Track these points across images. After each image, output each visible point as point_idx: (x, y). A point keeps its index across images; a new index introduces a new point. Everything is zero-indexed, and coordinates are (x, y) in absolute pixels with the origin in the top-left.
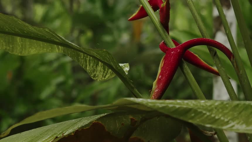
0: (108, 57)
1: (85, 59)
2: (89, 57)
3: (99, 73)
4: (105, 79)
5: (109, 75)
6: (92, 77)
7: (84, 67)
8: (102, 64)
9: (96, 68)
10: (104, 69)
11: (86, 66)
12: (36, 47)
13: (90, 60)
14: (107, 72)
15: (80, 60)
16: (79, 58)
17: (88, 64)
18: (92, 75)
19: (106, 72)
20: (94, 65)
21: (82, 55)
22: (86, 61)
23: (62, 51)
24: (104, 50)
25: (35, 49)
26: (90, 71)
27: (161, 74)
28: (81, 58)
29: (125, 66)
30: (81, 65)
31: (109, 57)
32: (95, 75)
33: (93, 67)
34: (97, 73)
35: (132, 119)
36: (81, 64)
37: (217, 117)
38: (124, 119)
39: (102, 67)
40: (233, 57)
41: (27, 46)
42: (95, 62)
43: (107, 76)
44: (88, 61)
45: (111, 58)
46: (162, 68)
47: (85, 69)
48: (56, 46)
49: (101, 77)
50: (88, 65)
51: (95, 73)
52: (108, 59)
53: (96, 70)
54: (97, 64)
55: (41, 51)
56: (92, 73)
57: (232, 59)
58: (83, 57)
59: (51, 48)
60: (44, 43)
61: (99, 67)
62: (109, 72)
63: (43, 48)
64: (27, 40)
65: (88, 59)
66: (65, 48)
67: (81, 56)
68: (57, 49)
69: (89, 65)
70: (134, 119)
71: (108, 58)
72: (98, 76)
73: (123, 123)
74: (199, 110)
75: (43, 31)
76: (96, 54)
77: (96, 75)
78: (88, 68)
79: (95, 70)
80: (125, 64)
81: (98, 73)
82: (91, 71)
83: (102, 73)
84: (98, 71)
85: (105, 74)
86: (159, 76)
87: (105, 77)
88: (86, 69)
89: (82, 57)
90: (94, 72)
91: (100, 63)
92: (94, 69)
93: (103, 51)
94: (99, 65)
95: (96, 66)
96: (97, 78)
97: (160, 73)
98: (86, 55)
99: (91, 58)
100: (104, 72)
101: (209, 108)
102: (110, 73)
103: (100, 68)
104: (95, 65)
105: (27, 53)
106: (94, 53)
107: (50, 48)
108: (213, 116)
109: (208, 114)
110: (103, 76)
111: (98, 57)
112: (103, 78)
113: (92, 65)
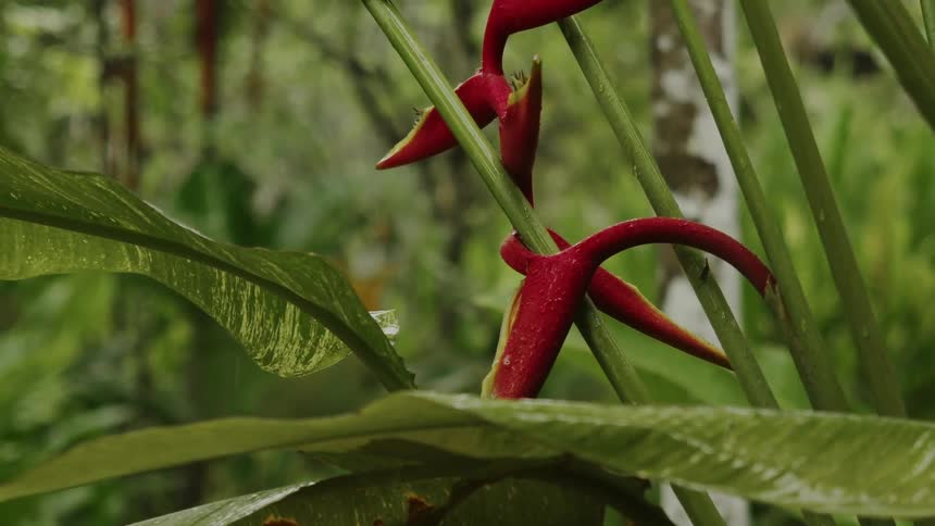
0: (322, 281)
1: (236, 294)
2: (249, 284)
3: (286, 346)
4: (308, 368)
5: (322, 355)
6: (260, 360)
7: (228, 325)
8: (298, 312)
9: (275, 330)
10: (305, 332)
11: (239, 320)
12: (50, 251)
13: (252, 299)
14: (316, 344)
15: (214, 298)
16: (213, 291)
17: (244, 311)
18: (259, 356)
19: (310, 343)
20: (269, 318)
21: (224, 282)
22: (238, 304)
23: (148, 269)
24: (312, 254)
25: (46, 259)
26: (251, 341)
27: (512, 349)
28: (221, 293)
29: (383, 320)
30: (219, 319)
31: (326, 281)
32: (271, 354)
33: (262, 324)
34: (277, 348)
35: (413, 503)
36: (218, 313)
37: (738, 464)
38: (385, 505)
39: (297, 325)
40: (774, 282)
41: (17, 247)
42: (270, 306)
43: (314, 360)
44: (244, 305)
45: (335, 283)
46: (514, 328)
47: (232, 332)
48: (123, 247)
49: (294, 363)
50: (245, 317)
51: (270, 347)
52: (323, 289)
53: (274, 335)
54: (280, 314)
55: (70, 266)
56: (258, 348)
57: (768, 290)
58: (228, 288)
59: (108, 255)
60: (79, 235)
61: (285, 326)
62: (322, 344)
63: (78, 254)
64: (18, 225)
65: (245, 295)
66: (158, 254)
67: (220, 284)
68: (127, 259)
69: (250, 317)
70: (423, 500)
71: (324, 284)
72: (282, 359)
73: (379, 517)
74: (677, 436)
75: (83, 186)
76: (279, 270)
77: (276, 355)
78: (243, 330)
79: (269, 334)
80: (384, 312)
81: (281, 347)
82: (254, 339)
83: (296, 347)
84: (281, 340)
85: (306, 351)
86: (503, 357)
87: (306, 362)
88: (238, 330)
89: (223, 287)
90: (266, 342)
91: (290, 308)
92: (268, 332)
93: (304, 259)
94: (287, 318)
95: (276, 322)
96: (277, 365)
97: (508, 344)
98: (237, 278)
99: (257, 289)
100: (303, 345)
101: (710, 434)
102: (327, 347)
103: (289, 329)
104: (272, 316)
105: (16, 271)
106: (272, 268)
107: (103, 257)
108: (723, 457)
109: (707, 449)
110: (299, 358)
111: (284, 284)
112: (300, 366)
113: (260, 318)
